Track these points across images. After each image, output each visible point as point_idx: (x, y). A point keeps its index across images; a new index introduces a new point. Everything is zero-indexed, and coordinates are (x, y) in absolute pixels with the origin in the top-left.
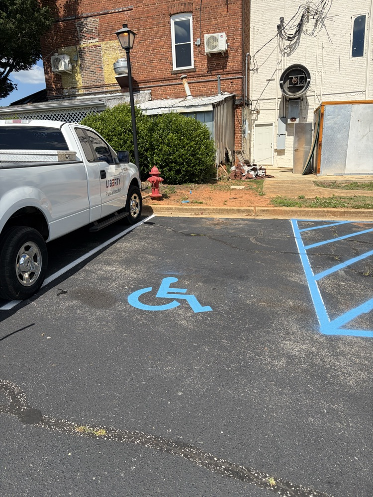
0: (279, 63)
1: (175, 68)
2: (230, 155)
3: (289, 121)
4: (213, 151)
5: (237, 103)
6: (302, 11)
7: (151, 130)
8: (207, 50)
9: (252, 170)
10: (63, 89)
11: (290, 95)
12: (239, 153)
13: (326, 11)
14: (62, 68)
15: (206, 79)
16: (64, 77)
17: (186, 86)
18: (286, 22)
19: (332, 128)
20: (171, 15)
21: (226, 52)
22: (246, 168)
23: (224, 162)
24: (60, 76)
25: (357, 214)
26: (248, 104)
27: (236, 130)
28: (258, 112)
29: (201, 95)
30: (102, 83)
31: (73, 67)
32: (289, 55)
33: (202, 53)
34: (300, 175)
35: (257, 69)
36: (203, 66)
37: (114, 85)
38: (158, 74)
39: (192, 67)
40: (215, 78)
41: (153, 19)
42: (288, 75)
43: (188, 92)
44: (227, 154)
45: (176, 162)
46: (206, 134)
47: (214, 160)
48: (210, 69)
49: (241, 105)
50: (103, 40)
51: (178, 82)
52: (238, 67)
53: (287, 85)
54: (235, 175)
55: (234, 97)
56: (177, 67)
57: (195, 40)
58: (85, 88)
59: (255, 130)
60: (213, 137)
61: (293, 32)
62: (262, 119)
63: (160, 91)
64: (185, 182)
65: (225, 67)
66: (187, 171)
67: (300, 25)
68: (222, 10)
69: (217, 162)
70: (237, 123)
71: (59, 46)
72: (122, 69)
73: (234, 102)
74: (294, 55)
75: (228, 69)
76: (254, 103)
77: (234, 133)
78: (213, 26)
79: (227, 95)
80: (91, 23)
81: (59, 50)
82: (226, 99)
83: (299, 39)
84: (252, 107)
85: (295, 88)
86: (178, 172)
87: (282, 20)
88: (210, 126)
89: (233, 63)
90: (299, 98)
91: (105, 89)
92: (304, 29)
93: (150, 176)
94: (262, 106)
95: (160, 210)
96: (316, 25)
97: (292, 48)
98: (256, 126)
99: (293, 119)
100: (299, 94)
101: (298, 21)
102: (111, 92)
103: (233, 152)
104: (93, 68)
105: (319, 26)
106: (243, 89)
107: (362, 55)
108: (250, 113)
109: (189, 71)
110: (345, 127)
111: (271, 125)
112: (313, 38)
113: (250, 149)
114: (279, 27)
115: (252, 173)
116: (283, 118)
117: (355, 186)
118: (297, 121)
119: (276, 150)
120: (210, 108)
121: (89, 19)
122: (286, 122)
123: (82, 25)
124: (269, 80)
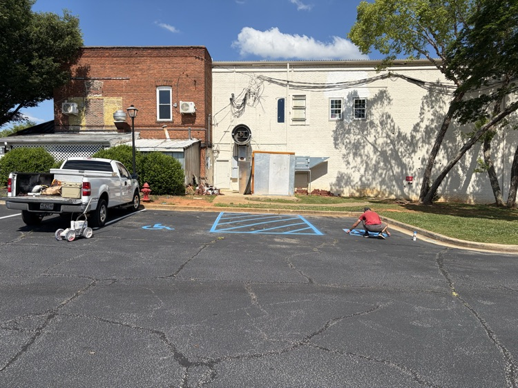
0: (232, 122)
1: (158, 119)
2: (196, 179)
3: (239, 160)
4: (183, 176)
5: (202, 146)
6: (245, 92)
7: (143, 162)
8: (181, 111)
9: (210, 189)
10: (69, 125)
11: (239, 143)
12: (203, 179)
13: (260, 93)
14: (71, 110)
15: (181, 128)
16: (71, 117)
17: (167, 133)
18: (235, 97)
19: (259, 167)
20: (157, 86)
21: (194, 114)
22: (206, 188)
23: (192, 184)
24: (67, 117)
25: (255, 211)
26: (211, 146)
27: (201, 163)
28: (218, 152)
29: (177, 139)
30: (102, 124)
31: (80, 111)
32: (238, 117)
33: (178, 112)
34: (242, 195)
35: (217, 124)
36: (179, 120)
37: (112, 126)
38: (146, 122)
39: (171, 120)
40: (187, 129)
41: (144, 87)
42: (237, 130)
43: (168, 136)
44: (194, 179)
45: (159, 181)
46: (179, 166)
47: (184, 181)
48: (184, 123)
49: (205, 147)
50: (106, 96)
51: (161, 128)
52: (203, 123)
53: (237, 136)
54: (199, 193)
55: (200, 142)
56: (160, 118)
57: (173, 103)
58: (88, 126)
59: (216, 164)
60: (184, 167)
61: (241, 103)
62: (221, 156)
63: (147, 133)
64: (164, 194)
65: (194, 122)
66: (166, 187)
67: (245, 100)
68: (192, 88)
69: (186, 183)
70: (202, 159)
71: (69, 95)
72: (120, 118)
73: (200, 145)
74: (241, 117)
75: (196, 123)
76: (216, 146)
77: (200, 166)
78: (186, 96)
79: (195, 140)
80: (97, 84)
81: (69, 98)
82: (193, 144)
83: (244, 108)
84: (214, 148)
85: (242, 139)
86: (160, 187)
87: (233, 95)
88: (181, 161)
89: (200, 120)
90: (245, 145)
91: (104, 129)
92: (247, 102)
93: (143, 188)
94: (221, 148)
95: (149, 207)
96: (254, 101)
97: (240, 113)
98: (218, 161)
99: (242, 158)
100: (245, 143)
101: (243, 97)
102: (109, 131)
103: (199, 178)
104: (95, 113)
105: (257, 101)
106: (206, 137)
107: (283, 122)
108: (213, 152)
109: (169, 122)
110: (267, 166)
111: (228, 161)
112: (253, 108)
113: (213, 177)
114: (231, 99)
115: (210, 191)
116: (236, 157)
117: (270, 200)
118: (245, 160)
119: (231, 179)
120: (182, 150)
121: (95, 81)
122: (237, 160)
123: (89, 85)
124: (226, 132)
